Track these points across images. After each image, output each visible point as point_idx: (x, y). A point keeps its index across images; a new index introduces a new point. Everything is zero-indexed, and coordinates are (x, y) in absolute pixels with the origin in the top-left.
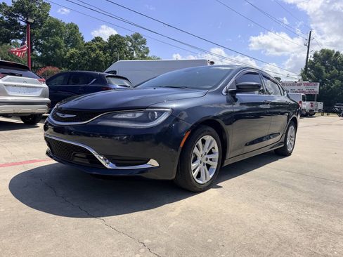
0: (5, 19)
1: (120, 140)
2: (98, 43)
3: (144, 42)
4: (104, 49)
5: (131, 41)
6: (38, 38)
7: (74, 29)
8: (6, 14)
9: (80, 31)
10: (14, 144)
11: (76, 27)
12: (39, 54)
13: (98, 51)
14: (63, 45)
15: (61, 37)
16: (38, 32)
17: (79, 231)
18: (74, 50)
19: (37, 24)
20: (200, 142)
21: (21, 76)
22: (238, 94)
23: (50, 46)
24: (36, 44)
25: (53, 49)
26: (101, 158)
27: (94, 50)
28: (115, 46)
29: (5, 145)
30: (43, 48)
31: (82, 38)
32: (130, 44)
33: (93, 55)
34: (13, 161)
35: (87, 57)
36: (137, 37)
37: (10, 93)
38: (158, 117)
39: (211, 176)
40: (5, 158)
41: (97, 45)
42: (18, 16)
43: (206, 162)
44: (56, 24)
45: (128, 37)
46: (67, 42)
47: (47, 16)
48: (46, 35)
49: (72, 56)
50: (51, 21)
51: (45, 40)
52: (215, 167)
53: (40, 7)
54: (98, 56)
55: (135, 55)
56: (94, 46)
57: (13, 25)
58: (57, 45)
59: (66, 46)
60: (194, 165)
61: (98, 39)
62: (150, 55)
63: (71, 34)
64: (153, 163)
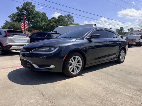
0: (19, 13)
1: (42, 58)
2: (53, 19)
3: (72, 18)
4: (56, 22)
5: (67, 17)
6: (31, 19)
7: (44, 14)
8: (19, 11)
9: (46, 15)
10: (16, 60)
11: (45, 14)
12: (32, 25)
13: (53, 23)
14: (40, 21)
15: (39, 18)
16: (31, 17)
17: (24, 89)
18: (44, 23)
19: (30, 14)
20: (72, 58)
21: (20, 35)
22: (92, 39)
23: (35, 22)
24: (30, 22)
25: (37, 23)
26: (34, 65)
27: (51, 22)
28: (60, 20)
29: (12, 60)
30: (33, 23)
31: (48, 18)
32: (66, 19)
33: (51, 24)
34: (13, 66)
35: (49, 25)
36: (69, 16)
37: (15, 42)
38: (54, 49)
39: (79, 71)
40: (11, 65)
41: (53, 20)
42: (24, 11)
43: (76, 66)
44: (38, 13)
45: (65, 16)
46: (42, 20)
47: (34, 10)
48: (34, 18)
49: (44, 25)
50: (36, 12)
51: (34, 20)
52: (81, 68)
53: (31, 7)
54: (53, 25)
55: (68, 23)
56: (52, 21)
57: (22, 15)
58: (38, 21)
59: (41, 22)
60: (70, 67)
61: (54, 18)
62: (74, 23)
63: (43, 17)
64: (53, 66)
